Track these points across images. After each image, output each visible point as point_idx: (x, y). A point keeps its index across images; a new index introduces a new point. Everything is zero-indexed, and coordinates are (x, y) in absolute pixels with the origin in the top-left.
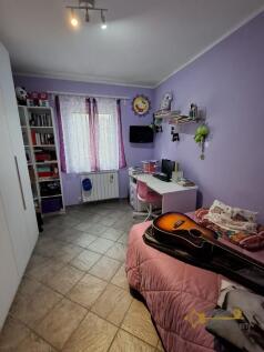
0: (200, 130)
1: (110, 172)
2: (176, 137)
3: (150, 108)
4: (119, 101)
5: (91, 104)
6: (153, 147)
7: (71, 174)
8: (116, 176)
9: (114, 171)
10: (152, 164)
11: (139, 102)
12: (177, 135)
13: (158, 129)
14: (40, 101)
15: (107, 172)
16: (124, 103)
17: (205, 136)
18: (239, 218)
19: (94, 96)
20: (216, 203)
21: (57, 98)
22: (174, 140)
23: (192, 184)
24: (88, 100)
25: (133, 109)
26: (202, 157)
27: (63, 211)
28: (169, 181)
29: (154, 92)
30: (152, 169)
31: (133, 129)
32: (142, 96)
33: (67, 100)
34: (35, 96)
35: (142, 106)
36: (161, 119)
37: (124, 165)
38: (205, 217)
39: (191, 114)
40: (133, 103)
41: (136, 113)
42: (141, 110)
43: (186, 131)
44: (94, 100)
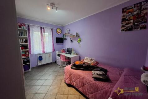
0: (79, 39)
1: (49, 53)
2: (72, 41)
3: (62, 32)
4: (52, 29)
5: (42, 29)
6: (63, 44)
7: (33, 55)
8: (51, 54)
9: (50, 53)
10: (64, 50)
11: (58, 30)
12: (72, 40)
13: (65, 39)
14: (22, 27)
15: (48, 53)
16: (53, 30)
17: (80, 41)
18: (91, 60)
19: (44, 27)
20: (86, 58)
21: (28, 26)
22: (71, 42)
23: (78, 54)
24: (41, 28)
25: (56, 32)
26: (80, 47)
27: (30, 70)
28: (71, 54)
29: (63, 27)
30: (64, 51)
31: (57, 38)
32: (59, 28)
33: (33, 27)
34: (19, 24)
35: (59, 31)
36: (66, 36)
37: (54, 50)
38: (84, 61)
39: (77, 35)
40: (56, 30)
41: (57, 34)
42: (59, 33)
43: (74, 40)
44: (43, 28)
